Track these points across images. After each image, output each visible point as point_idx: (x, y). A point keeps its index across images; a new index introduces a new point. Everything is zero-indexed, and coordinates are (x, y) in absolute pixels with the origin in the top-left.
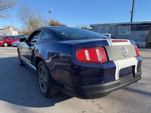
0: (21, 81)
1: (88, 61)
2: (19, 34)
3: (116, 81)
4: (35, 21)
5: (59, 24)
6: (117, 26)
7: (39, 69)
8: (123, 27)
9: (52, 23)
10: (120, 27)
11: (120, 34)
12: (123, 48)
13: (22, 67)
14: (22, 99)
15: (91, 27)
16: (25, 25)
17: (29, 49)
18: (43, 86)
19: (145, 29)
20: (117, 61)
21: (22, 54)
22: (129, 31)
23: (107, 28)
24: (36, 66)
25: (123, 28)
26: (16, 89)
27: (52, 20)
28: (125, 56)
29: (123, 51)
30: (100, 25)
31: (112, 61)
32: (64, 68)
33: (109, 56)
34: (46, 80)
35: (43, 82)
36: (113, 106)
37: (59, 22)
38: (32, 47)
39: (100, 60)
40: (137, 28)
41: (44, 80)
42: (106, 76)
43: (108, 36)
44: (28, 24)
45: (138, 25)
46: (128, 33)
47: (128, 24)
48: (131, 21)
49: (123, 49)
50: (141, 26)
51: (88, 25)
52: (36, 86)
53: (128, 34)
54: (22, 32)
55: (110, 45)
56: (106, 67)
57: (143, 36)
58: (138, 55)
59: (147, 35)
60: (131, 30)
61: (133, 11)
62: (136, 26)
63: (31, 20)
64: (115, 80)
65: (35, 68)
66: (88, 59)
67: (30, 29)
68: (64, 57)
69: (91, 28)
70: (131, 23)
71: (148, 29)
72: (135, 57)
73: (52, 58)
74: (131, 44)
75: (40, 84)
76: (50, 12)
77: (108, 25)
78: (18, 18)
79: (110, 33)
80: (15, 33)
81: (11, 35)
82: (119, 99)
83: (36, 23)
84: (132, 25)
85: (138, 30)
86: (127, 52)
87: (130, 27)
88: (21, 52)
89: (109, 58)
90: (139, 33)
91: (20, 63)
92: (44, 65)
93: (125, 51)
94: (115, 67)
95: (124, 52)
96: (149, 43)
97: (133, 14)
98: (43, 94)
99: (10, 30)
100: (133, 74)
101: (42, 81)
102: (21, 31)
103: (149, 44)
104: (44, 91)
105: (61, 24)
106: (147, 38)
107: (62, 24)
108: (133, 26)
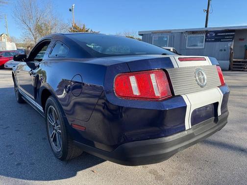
0: (18, 130)
1: (136, 97)
2: (18, 48)
3: (186, 132)
4: (45, 25)
5: (87, 31)
6: (182, 33)
7: (48, 111)
8: (192, 35)
9: (75, 30)
10: (188, 36)
11: (187, 47)
12: (198, 71)
13: (20, 105)
14: (19, 164)
15: (140, 35)
16: (29, 31)
17: (31, 74)
18: (55, 140)
19: (228, 39)
20: (187, 95)
21: (19, 83)
22: (202, 42)
23: (167, 38)
24: (43, 105)
25: (193, 37)
26: (7, 146)
27: (75, 24)
28: (202, 87)
29: (198, 77)
30: (154, 33)
31: (179, 96)
32: (93, 107)
33: (173, 86)
34: (60, 131)
35: (56, 134)
36: (179, 173)
37: (87, 28)
38: (36, 71)
39: (157, 94)
40: (216, 37)
41: (56, 131)
42: (169, 125)
43: (169, 50)
44: (33, 31)
45: (216, 32)
46: (201, 45)
47: (200, 31)
48: (206, 26)
49: (199, 74)
50: (222, 34)
51: (136, 32)
52: (44, 139)
53: (201, 48)
54: (23, 45)
55: (175, 66)
56: (168, 106)
57: (225, 50)
58: (223, 84)
59: (231, 49)
60: (206, 41)
61: (209, 10)
62: (214, 34)
63: (39, 24)
64: (184, 130)
65: (41, 108)
66: (136, 92)
67: (37, 39)
68: (93, 88)
69: (141, 37)
70: (206, 29)
71: (233, 39)
72: (218, 87)
73: (68, 92)
74: (211, 64)
75: (51, 136)
76: (70, 10)
77: (169, 32)
78: (15, 20)
79: (171, 47)
80: (10, 47)
81: (4, 50)
82: (189, 159)
83: (47, 29)
84: (207, 32)
85: (216, 40)
86: (205, 77)
87: (203, 37)
88: (18, 79)
89: (174, 90)
90: (218, 45)
91: (18, 99)
92: (55, 104)
93: (201, 76)
94: (185, 107)
95: (200, 79)
96: (234, 62)
97: (209, 14)
98: (56, 155)
99: (3, 40)
100: (214, 117)
101: (54, 131)
102: (23, 43)
103: (234, 65)
104: (58, 149)
105: (89, 31)
106: (231, 54)
107: (91, 31)
108: (208, 35)
